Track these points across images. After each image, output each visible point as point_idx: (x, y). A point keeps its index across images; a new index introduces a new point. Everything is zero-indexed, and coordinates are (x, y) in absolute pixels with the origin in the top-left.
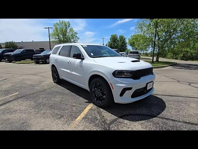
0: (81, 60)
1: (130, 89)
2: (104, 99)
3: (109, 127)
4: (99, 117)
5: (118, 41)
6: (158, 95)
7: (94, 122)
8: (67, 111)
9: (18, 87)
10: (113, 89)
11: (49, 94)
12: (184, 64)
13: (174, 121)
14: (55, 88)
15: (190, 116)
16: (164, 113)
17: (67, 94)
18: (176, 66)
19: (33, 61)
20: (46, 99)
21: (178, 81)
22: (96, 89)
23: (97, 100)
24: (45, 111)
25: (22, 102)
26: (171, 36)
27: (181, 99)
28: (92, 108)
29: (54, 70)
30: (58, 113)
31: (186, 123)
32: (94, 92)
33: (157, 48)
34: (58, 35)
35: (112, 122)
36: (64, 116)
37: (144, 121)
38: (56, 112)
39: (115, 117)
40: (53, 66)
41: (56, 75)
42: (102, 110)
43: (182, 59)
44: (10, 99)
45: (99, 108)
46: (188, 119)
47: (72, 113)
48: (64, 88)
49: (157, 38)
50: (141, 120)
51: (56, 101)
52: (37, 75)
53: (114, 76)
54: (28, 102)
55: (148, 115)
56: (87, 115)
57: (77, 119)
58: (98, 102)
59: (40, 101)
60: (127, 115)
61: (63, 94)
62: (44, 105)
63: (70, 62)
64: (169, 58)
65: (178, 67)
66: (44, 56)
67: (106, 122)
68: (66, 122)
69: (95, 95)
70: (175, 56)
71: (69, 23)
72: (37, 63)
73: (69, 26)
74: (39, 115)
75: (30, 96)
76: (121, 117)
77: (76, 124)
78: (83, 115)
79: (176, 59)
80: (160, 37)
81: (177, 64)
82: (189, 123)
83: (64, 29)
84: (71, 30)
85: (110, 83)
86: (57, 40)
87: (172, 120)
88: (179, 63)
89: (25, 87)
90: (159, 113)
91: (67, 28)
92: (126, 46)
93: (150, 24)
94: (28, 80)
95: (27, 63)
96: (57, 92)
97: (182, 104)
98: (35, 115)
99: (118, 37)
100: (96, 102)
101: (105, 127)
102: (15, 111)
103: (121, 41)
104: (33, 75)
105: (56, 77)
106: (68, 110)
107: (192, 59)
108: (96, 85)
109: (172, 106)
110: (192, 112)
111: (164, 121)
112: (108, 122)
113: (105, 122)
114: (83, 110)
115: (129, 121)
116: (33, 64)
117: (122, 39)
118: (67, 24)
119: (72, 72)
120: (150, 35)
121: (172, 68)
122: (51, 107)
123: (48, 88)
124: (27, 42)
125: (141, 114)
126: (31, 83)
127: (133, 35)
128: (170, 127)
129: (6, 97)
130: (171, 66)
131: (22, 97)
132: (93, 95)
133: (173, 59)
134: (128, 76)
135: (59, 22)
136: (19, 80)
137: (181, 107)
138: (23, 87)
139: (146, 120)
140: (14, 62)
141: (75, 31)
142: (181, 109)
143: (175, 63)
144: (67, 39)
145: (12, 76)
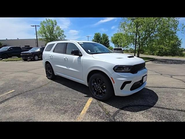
0: (78, 56)
1: (130, 82)
2: (104, 93)
3: (114, 119)
4: (102, 110)
5: (101, 39)
6: (148, 87)
7: (98, 115)
8: (69, 106)
9: (12, 85)
10: (114, 83)
11: (46, 90)
12: (161, 59)
13: (169, 109)
14: (51, 84)
15: (180, 104)
16: (158, 103)
17: (65, 90)
18: (155, 61)
19: (21, 58)
20: (45, 95)
21: (161, 74)
22: (95, 83)
23: (97, 94)
24: (47, 107)
25: (21, 100)
26: (150, 35)
27: (168, 90)
28: (92, 101)
29: (48, 66)
30: (61, 108)
31: (179, 110)
32: (93, 87)
33: (138, 46)
34: (45, 33)
35: (116, 114)
36: (67, 111)
37: (143, 111)
38: (59, 107)
39: (116, 108)
40: (47, 63)
41: (50, 71)
42: (102, 103)
43: (158, 55)
44: (7, 97)
45: (99, 101)
46: (180, 107)
47: (75, 108)
48: (59, 84)
49: (138, 37)
50: (140, 110)
51: (55, 97)
52: (28, 72)
53: (115, 71)
54: (28, 99)
55: (146, 106)
56: (89, 109)
57: (81, 113)
58: (98, 96)
59: (39, 97)
60: (127, 107)
61: (61, 90)
62: (45, 101)
63: (67, 59)
64: (147, 54)
65: (157, 62)
66: (33, 53)
67: (110, 114)
68: (72, 117)
69: (95, 89)
70: (152, 52)
71: (55, 21)
72: (25, 60)
73: (56, 25)
74: (42, 112)
75: (28, 93)
76: (122, 109)
77: (81, 118)
78: (86, 109)
79: (153, 54)
80: (140, 35)
81: (155, 59)
82: (182, 110)
83: (51, 27)
84: (58, 28)
85: (111, 78)
86: (44, 37)
87: (167, 109)
88: (157, 58)
89: (19, 85)
90: (155, 103)
91: (54, 26)
92: (109, 44)
93: (131, 24)
94: (21, 77)
95: (15, 60)
96: (54, 88)
97: (171, 94)
98: (38, 111)
99: (102, 35)
100: (96, 96)
101: (110, 119)
102: (16, 109)
103: (104, 39)
104: (24, 72)
105: (51, 73)
106: (69, 104)
107: (166, 55)
108: (95, 80)
109: (163, 96)
110: (181, 100)
111: (161, 110)
112: (112, 114)
113: (108, 114)
114: (85, 105)
115: (130, 112)
116: (21, 61)
117: (105, 37)
118: (54, 23)
119: (69, 68)
120: (132, 34)
121: (152, 63)
122: (52, 103)
123: (44, 84)
124: (11, 40)
125: (139, 105)
126: (25, 81)
127: (116, 34)
128: (167, 115)
129: (2, 95)
130: (150, 61)
131: (20, 94)
132: (93, 89)
133: (150, 55)
134: (127, 70)
135: (45, 21)
136: (11, 78)
137: (171, 97)
138: (17, 84)
139: (145, 110)
140: (1, 60)
141: (62, 30)
142: (172, 99)
143: (153, 58)
144: (54, 37)
145: (3, 73)
